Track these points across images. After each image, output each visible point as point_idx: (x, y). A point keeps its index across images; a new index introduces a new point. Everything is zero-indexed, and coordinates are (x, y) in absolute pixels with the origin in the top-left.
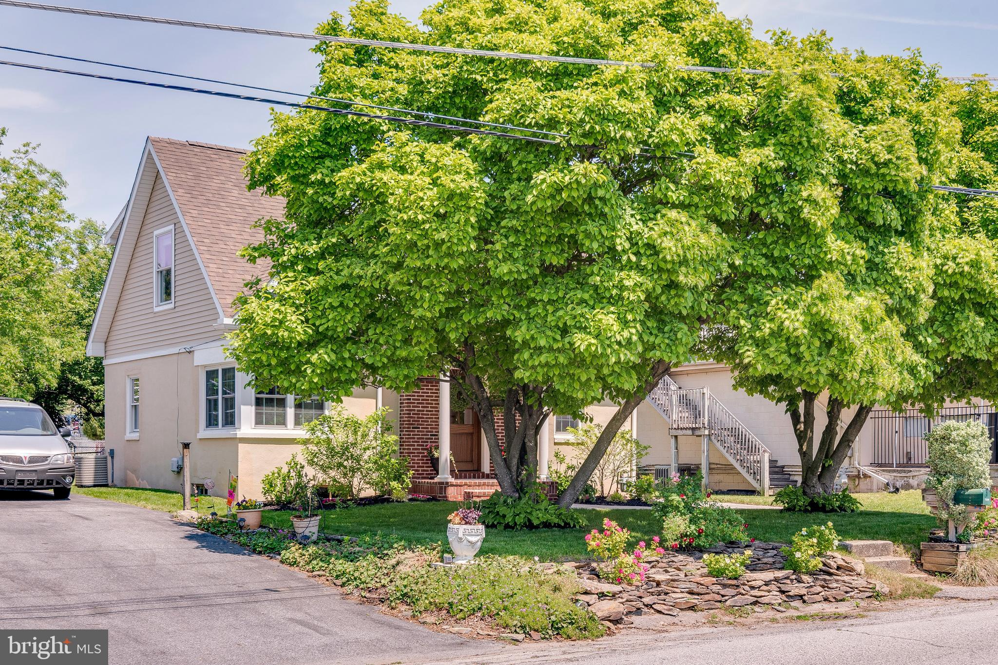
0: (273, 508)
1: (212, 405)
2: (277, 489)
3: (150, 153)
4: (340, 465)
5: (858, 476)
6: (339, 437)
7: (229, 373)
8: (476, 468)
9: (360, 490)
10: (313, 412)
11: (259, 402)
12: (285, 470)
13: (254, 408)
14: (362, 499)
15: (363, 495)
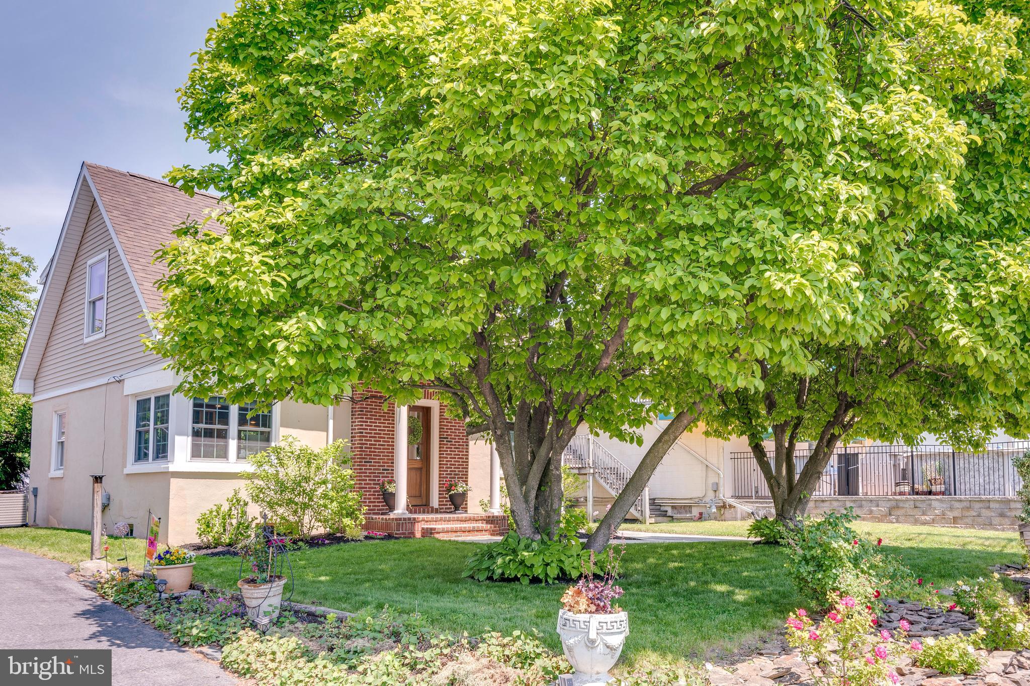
0: (209, 551)
1: (141, 437)
2: (216, 529)
3: (85, 179)
4: (290, 502)
5: (724, 507)
6: (292, 470)
7: (163, 401)
8: (424, 503)
9: (312, 528)
10: (259, 444)
11: (196, 434)
12: (225, 507)
13: (190, 438)
14: (313, 538)
15: (314, 532)
